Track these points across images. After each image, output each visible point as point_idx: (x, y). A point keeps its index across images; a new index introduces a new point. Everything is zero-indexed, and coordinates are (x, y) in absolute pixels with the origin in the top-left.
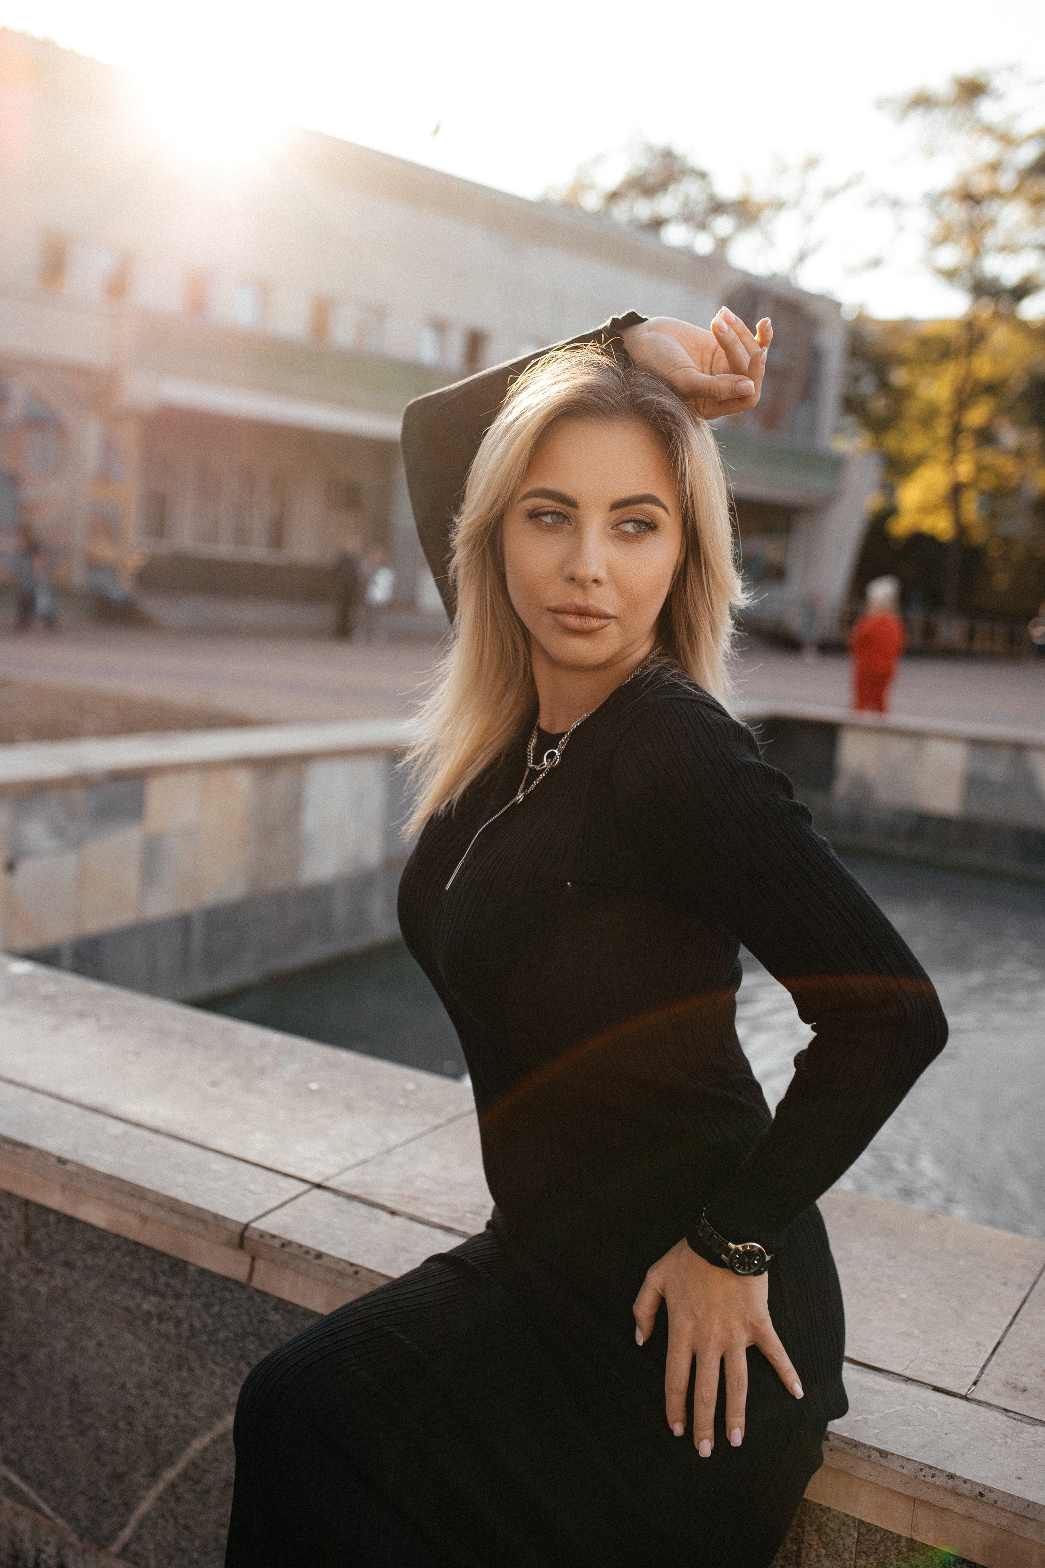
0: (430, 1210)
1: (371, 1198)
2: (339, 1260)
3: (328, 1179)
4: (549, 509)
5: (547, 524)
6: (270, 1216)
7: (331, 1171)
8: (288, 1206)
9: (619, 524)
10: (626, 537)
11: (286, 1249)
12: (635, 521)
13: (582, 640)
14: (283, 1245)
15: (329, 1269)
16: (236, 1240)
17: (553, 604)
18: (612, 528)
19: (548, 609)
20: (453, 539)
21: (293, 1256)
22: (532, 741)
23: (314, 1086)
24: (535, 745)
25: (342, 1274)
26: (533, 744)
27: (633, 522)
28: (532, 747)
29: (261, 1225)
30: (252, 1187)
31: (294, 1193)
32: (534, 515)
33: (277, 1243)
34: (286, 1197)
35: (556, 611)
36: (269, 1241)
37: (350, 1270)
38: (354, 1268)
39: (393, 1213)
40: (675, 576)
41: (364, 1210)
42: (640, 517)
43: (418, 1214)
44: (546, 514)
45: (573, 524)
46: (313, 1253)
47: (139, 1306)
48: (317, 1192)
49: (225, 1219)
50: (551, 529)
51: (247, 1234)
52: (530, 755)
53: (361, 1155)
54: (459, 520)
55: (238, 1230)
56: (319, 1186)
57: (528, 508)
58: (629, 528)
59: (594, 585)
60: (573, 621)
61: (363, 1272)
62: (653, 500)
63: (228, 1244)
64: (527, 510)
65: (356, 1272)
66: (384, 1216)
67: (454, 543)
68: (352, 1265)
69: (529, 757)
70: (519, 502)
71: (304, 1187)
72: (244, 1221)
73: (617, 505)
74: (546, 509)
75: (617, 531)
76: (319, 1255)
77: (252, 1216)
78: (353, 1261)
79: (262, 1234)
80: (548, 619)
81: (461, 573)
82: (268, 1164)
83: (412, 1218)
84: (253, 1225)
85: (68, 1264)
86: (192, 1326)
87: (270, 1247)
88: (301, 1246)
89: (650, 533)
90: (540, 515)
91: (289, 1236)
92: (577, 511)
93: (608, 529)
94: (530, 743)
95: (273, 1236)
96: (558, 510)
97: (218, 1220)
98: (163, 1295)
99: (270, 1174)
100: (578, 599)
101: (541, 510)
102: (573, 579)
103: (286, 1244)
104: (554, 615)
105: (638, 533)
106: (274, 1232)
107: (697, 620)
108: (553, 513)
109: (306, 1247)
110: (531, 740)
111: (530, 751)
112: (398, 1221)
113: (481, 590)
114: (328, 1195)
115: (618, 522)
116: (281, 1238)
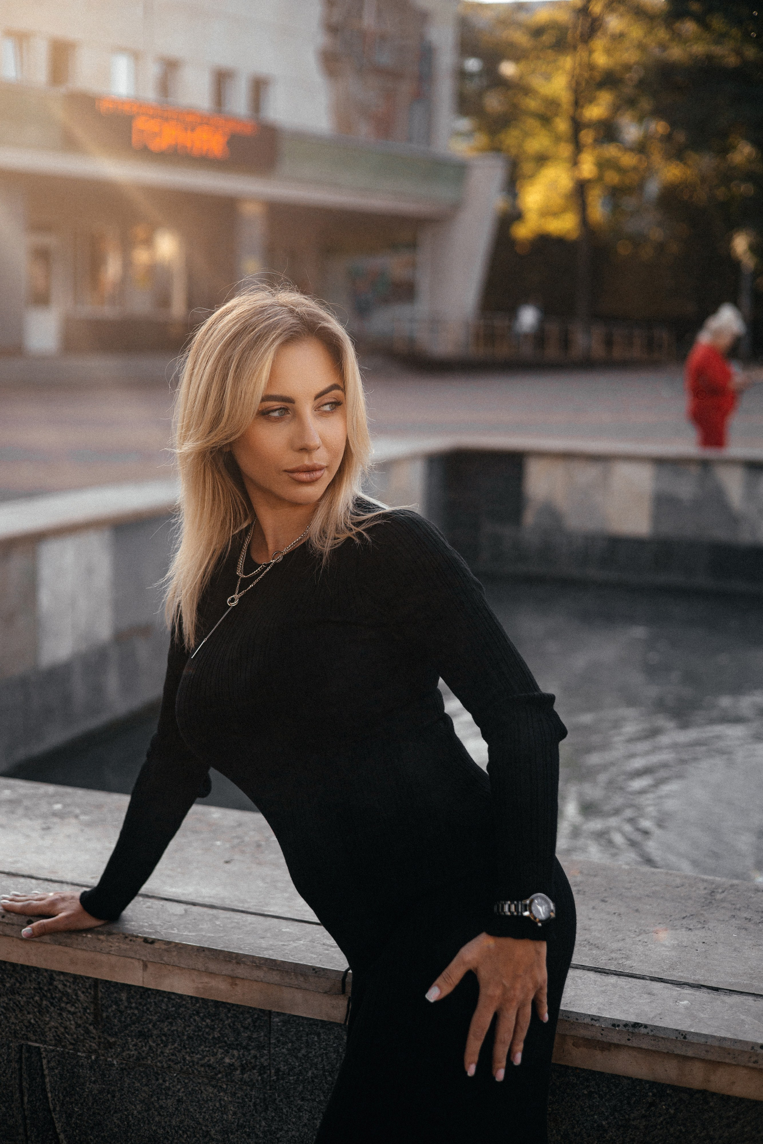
4: (276, 407)
5: (276, 418)
9: (319, 407)
10: (324, 415)
13: (309, 487)
18: (317, 410)
27: (329, 404)
32: (264, 414)
35: (293, 471)
42: (332, 400)
44: (274, 410)
45: (290, 413)
47: (221, 1061)
50: (278, 420)
58: (327, 408)
59: (315, 450)
62: (337, 387)
73: (317, 396)
74: (274, 408)
75: (320, 411)
80: (285, 477)
85: (143, 1035)
86: (278, 1070)
89: (337, 408)
90: (270, 413)
92: (294, 405)
96: (283, 406)
98: (245, 1048)
100: (306, 461)
101: (269, 409)
102: (301, 448)
104: (290, 474)
105: (332, 410)
108: (279, 409)
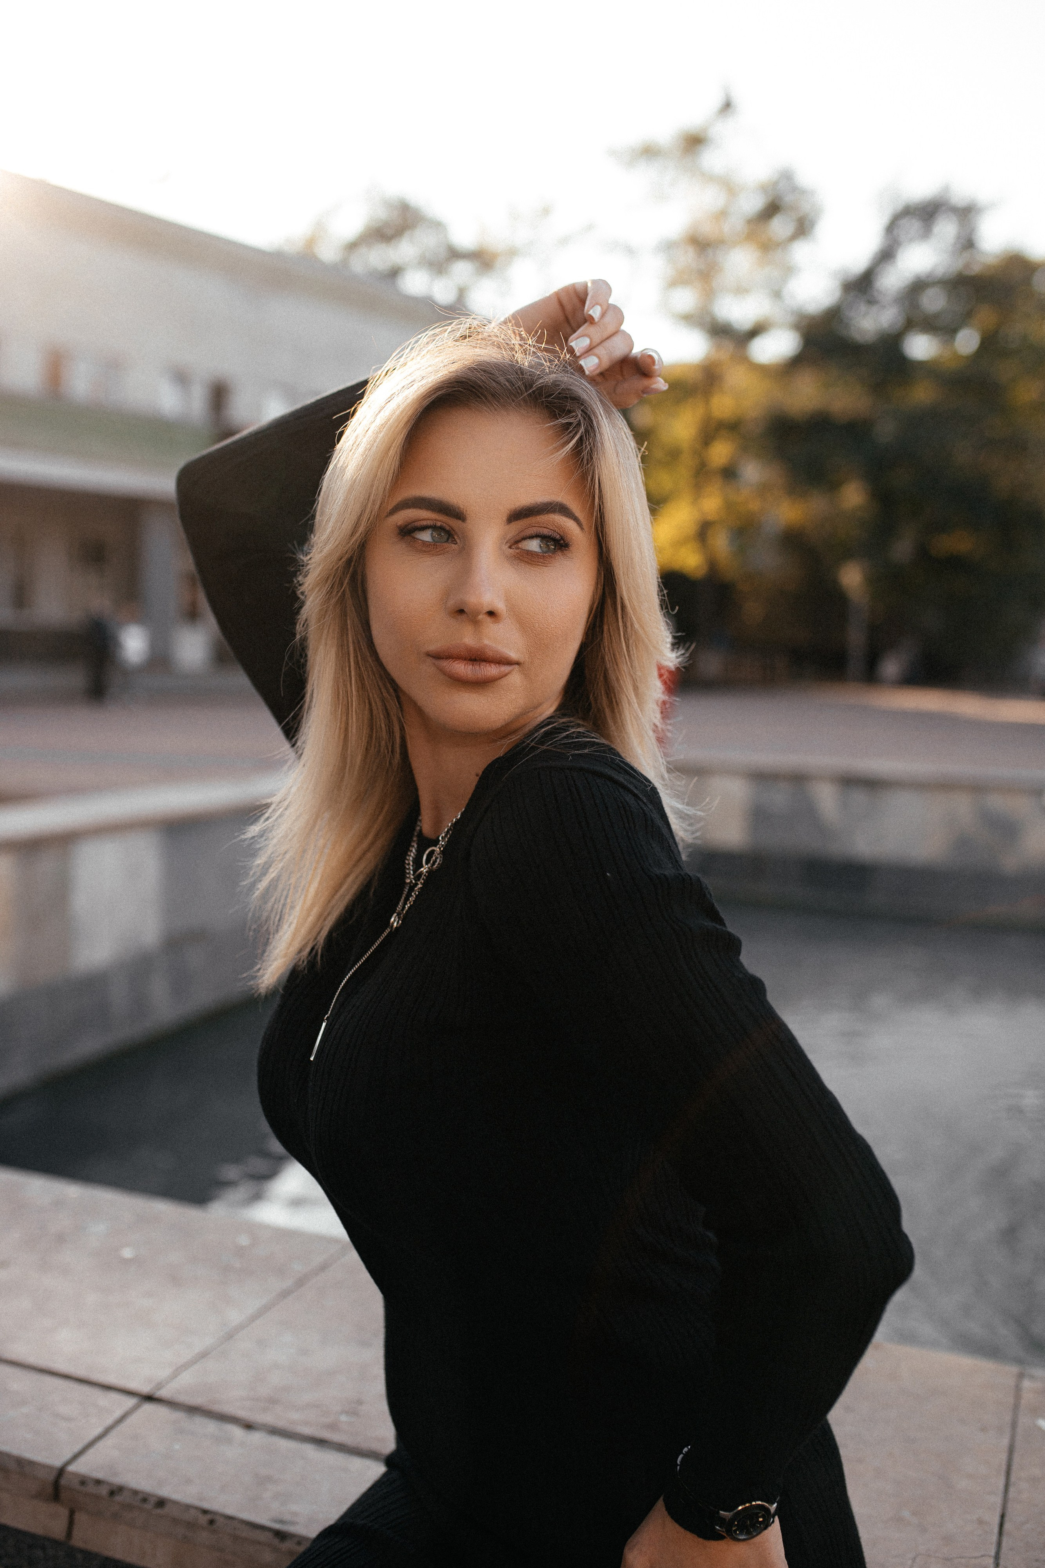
0: (295, 1416)
1: (217, 1408)
2: (188, 1507)
3: (160, 1386)
4: (429, 523)
5: (423, 543)
6: (91, 1451)
7: (163, 1373)
8: (114, 1433)
9: (519, 541)
10: (527, 559)
11: (118, 1498)
12: (543, 538)
13: (474, 695)
14: (112, 1493)
15: (175, 1521)
16: (50, 1490)
17: (432, 647)
18: (510, 547)
19: (429, 655)
20: (301, 582)
21: (129, 1507)
22: (412, 851)
23: (127, 1253)
24: (416, 855)
25: (191, 1525)
26: (412, 855)
27: (539, 539)
28: (411, 858)
29: (79, 1467)
30: (64, 1410)
31: (118, 1414)
32: (407, 532)
33: (104, 1491)
34: (109, 1421)
36: (91, 1489)
37: (203, 1520)
38: (209, 1517)
39: (249, 1426)
40: (590, 619)
41: (211, 1427)
42: (546, 532)
43: (281, 1424)
44: (423, 528)
45: (458, 541)
46: (153, 1501)
48: (148, 1407)
49: (32, 1463)
50: (428, 549)
51: (63, 1482)
52: (409, 869)
53: (199, 1344)
54: (309, 557)
55: (51, 1477)
56: (149, 1398)
57: (399, 524)
58: (534, 545)
59: (488, 619)
60: (462, 669)
61: (220, 1521)
62: (563, 510)
63: (38, 1496)
64: (397, 526)
65: (212, 1522)
66: (237, 1432)
67: (302, 589)
68: (205, 1512)
69: (408, 871)
70: (387, 516)
71: (131, 1402)
72: (58, 1463)
73: (517, 515)
74: (425, 523)
75: (517, 551)
76: (161, 1503)
77: (68, 1456)
78: (206, 1505)
79: (84, 1481)
81: (313, 627)
82: (81, 1373)
83: (275, 1431)
84: (72, 1468)
87: (97, 1497)
88: (135, 1492)
89: (559, 553)
90: (414, 531)
91: (118, 1480)
92: (464, 525)
93: (505, 547)
94: (409, 854)
95: (98, 1482)
96: (439, 524)
97: (23, 1465)
99: (86, 1389)
100: (468, 638)
102: (461, 611)
103: (116, 1491)
104: (436, 661)
105: (546, 553)
106: (99, 1475)
107: (618, 679)
108: (434, 528)
109: (143, 1493)
110: (411, 849)
111: (409, 864)
112: (257, 1437)
113: (342, 646)
114: (162, 1411)
115: (518, 538)
116: (108, 1483)
